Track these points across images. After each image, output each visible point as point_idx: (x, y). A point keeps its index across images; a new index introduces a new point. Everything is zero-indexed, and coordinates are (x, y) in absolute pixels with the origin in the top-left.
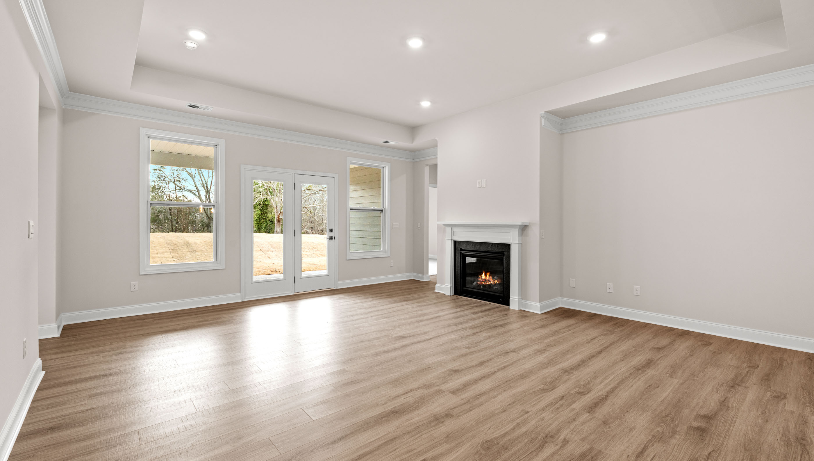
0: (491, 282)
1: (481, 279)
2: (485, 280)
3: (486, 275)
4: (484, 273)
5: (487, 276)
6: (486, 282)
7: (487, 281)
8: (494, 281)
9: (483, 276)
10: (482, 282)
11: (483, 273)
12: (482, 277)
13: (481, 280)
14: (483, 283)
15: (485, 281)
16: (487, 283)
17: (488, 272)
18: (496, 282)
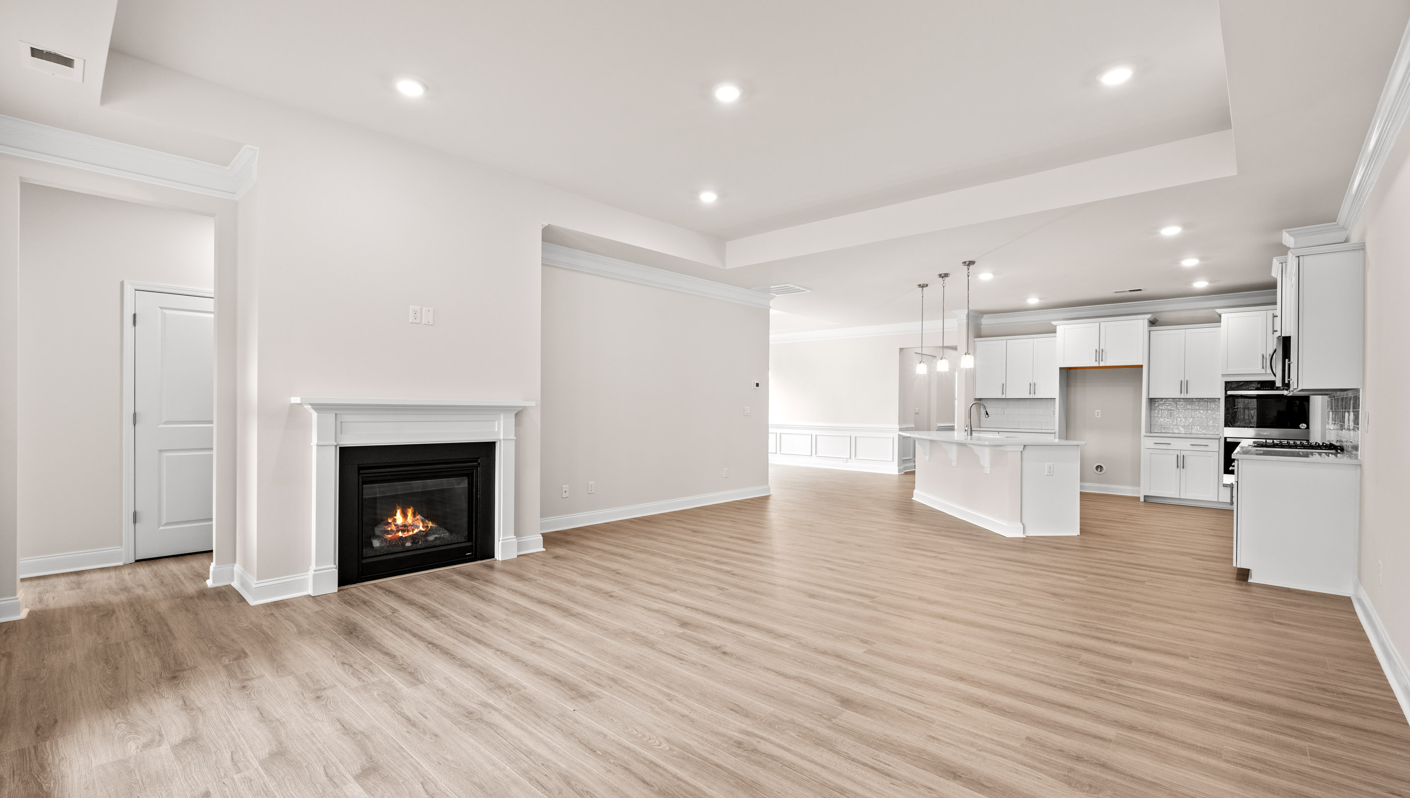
0: (418, 527)
1: (393, 526)
2: (405, 526)
3: (405, 515)
4: (399, 511)
5: (407, 516)
6: (408, 531)
7: (409, 528)
8: (426, 523)
9: (399, 519)
10: (398, 531)
11: (396, 512)
12: (395, 520)
13: (394, 528)
14: (400, 534)
15: (405, 528)
16: (411, 533)
17: (410, 508)
18: (430, 524)
